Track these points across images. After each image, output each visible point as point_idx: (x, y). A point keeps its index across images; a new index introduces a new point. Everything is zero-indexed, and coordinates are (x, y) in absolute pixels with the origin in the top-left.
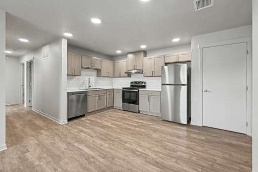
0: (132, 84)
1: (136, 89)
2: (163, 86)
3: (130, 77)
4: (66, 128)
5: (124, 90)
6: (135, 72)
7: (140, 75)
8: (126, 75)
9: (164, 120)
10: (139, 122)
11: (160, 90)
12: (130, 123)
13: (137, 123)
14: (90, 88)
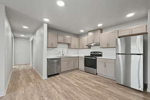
0: (92, 53)
1: (95, 57)
2: (117, 55)
3: (91, 48)
4: (45, 83)
5: (86, 57)
6: (94, 45)
7: (98, 46)
8: (87, 47)
9: (118, 84)
10: (96, 83)
11: (115, 58)
12: (89, 83)
13: (95, 84)
14: (63, 56)
